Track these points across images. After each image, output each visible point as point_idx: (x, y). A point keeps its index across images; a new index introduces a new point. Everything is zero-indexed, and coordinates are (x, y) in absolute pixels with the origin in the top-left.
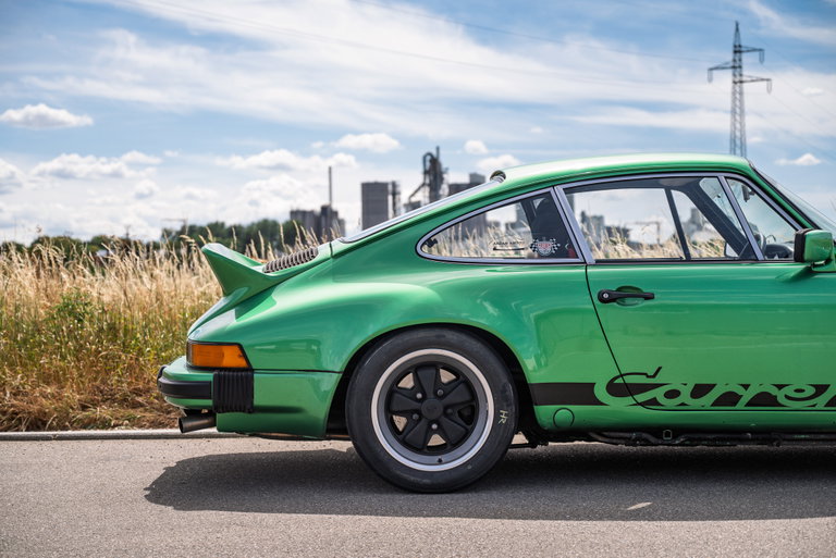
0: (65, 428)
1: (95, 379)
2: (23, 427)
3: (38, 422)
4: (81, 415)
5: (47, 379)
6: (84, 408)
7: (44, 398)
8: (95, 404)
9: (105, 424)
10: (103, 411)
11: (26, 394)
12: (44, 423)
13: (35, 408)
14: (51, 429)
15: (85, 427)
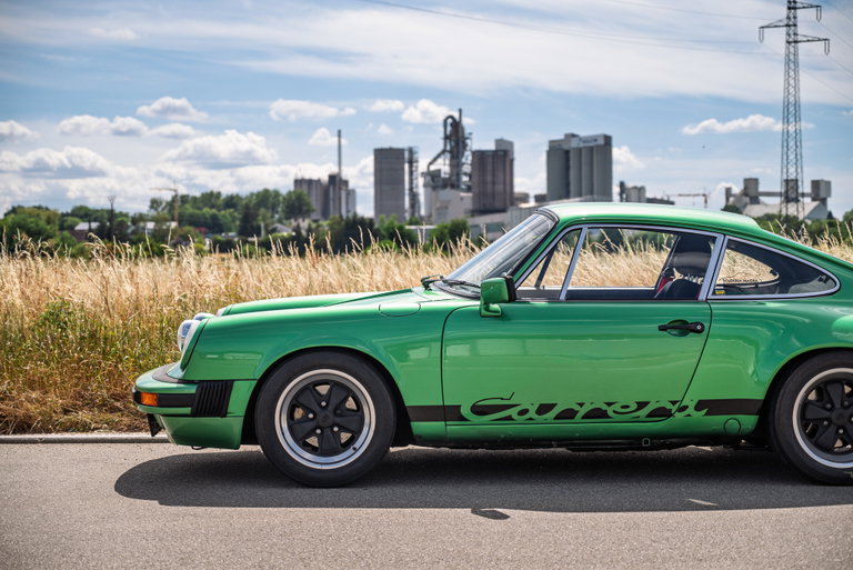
0: (49, 431)
1: (77, 385)
2: (10, 430)
3: (24, 426)
4: (64, 418)
5: (31, 385)
6: (66, 412)
7: (30, 403)
8: (76, 408)
9: (86, 428)
10: (83, 416)
11: (12, 399)
12: (29, 426)
13: (20, 412)
14: (35, 432)
15: (67, 430)
